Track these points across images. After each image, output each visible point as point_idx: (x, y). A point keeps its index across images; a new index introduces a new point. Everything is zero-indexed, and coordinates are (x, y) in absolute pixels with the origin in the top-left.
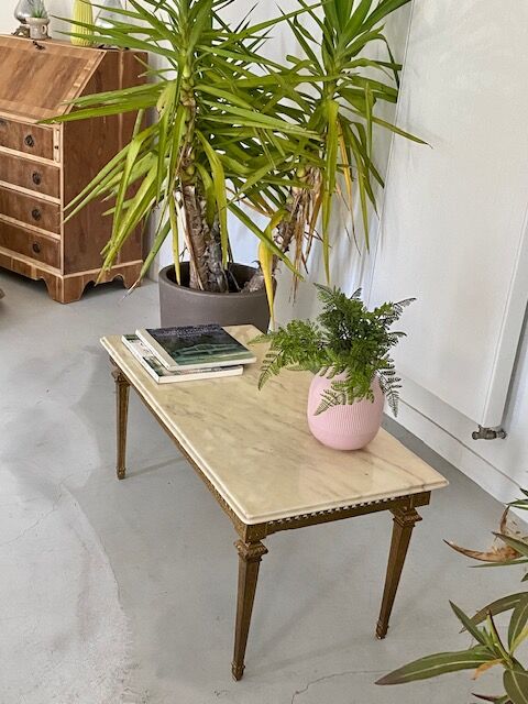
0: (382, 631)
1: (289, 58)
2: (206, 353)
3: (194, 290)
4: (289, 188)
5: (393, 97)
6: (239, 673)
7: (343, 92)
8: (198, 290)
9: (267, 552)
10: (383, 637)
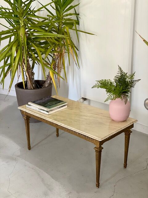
0: (125, 166)
1: (48, 16)
2: (53, 104)
3: (30, 89)
4: (53, 53)
5: (78, 23)
6: (98, 185)
7: (64, 24)
8: (31, 89)
9: (103, 148)
10: (126, 168)
